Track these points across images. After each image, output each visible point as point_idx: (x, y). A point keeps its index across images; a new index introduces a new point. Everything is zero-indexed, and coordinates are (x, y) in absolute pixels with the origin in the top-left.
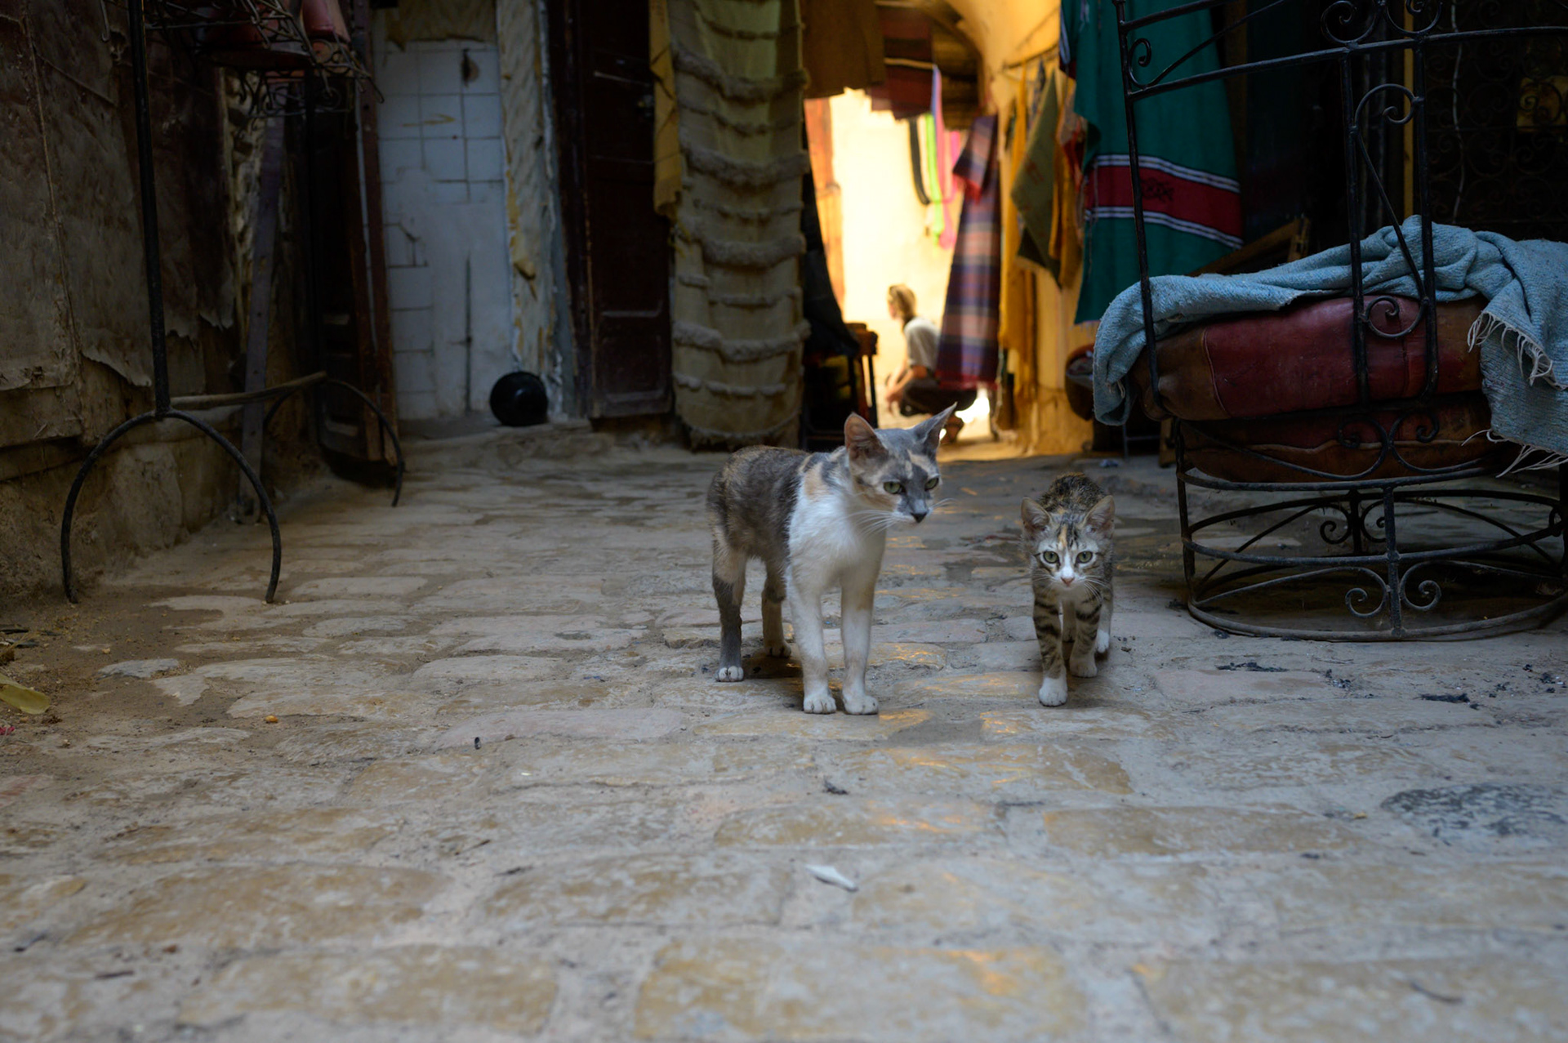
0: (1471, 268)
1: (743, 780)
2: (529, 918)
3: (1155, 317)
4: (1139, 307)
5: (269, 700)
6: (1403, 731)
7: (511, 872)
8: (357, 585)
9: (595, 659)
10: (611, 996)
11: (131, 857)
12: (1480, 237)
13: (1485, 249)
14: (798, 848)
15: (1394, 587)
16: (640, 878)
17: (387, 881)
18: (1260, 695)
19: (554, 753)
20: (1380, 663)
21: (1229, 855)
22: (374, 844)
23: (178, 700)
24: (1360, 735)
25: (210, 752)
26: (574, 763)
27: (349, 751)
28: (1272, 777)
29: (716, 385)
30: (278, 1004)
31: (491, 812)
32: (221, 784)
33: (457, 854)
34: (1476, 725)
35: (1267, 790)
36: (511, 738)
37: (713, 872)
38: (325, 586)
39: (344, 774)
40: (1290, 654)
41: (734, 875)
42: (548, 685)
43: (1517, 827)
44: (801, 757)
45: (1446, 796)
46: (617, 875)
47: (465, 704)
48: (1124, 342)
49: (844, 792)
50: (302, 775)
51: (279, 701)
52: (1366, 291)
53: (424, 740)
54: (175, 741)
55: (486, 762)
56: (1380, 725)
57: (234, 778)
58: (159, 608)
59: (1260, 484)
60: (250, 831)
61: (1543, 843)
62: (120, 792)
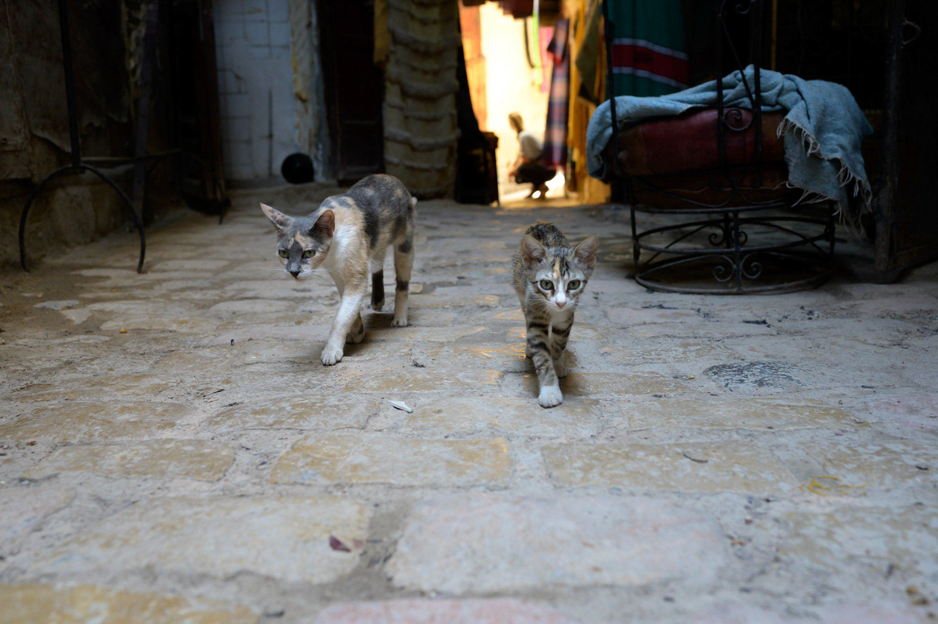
0: (780, 93)
1: (370, 360)
2: (231, 426)
3: (618, 119)
4: (609, 114)
5: (124, 321)
6: (728, 337)
7: (231, 405)
8: (189, 264)
9: (311, 302)
10: (263, 463)
11: (23, 399)
12: (787, 78)
13: (788, 84)
14: (388, 392)
15: (738, 266)
16: (294, 406)
17: (160, 409)
18: (660, 321)
19: (272, 347)
20: (725, 305)
21: (616, 396)
22: (160, 392)
23: (73, 321)
24: (704, 339)
25: (85, 347)
26: (281, 352)
27: (162, 347)
28: (651, 359)
29: (408, 163)
30: (78, 468)
31: (229, 376)
32: (84, 362)
33: (204, 396)
34: (766, 335)
35: (647, 365)
36: (251, 339)
37: (337, 403)
38: (171, 264)
39: (156, 358)
40: (681, 301)
41: (347, 405)
42: (280, 315)
43: (768, 382)
44: (404, 348)
45: (736, 367)
46: (283, 405)
47: (233, 324)
48: (601, 133)
49: (423, 366)
50: (132, 358)
51: (130, 322)
52: (726, 106)
53: (205, 341)
54: (66, 341)
55: (235, 352)
56: (716, 334)
57: (92, 360)
58: (76, 275)
59: (670, 210)
60: (93, 385)
61: (779, 390)
62: (27, 367)
